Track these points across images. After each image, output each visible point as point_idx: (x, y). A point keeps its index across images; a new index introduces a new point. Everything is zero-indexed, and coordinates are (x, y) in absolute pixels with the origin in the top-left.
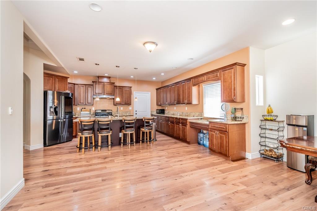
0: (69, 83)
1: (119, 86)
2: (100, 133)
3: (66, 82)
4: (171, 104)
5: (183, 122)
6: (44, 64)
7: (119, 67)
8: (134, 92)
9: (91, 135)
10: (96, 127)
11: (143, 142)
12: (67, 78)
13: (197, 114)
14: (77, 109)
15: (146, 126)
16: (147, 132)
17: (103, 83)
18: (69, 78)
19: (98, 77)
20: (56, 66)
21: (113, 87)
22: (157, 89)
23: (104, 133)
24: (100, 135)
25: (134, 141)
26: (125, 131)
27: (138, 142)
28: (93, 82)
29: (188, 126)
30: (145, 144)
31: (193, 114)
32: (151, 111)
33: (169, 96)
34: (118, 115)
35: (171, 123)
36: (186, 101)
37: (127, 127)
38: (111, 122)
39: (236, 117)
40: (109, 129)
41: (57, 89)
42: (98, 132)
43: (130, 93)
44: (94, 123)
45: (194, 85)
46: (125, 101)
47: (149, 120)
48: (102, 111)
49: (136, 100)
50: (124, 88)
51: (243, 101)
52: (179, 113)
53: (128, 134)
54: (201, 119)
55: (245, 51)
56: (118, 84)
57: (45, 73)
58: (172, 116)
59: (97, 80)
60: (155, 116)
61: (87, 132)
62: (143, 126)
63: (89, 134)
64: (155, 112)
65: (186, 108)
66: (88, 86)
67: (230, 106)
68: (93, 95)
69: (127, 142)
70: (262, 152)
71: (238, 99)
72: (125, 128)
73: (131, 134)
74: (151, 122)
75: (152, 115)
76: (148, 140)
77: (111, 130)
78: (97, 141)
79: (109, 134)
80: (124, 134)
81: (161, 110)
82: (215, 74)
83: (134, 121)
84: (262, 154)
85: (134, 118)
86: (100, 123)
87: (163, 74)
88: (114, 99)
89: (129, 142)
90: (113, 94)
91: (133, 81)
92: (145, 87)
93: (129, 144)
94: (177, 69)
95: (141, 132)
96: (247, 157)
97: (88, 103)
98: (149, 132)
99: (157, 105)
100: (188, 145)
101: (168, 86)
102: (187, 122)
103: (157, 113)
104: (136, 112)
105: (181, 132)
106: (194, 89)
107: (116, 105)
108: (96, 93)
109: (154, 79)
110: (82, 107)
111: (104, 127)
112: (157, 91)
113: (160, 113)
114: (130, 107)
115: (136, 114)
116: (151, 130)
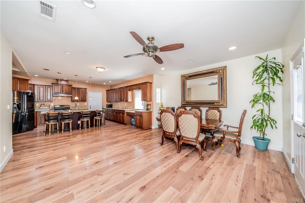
0: (29, 84)
1: (77, 88)
2: (63, 121)
3: (28, 83)
4: (116, 101)
5: (123, 112)
7: (77, 76)
8: (89, 92)
9: (56, 123)
10: (60, 117)
11: (96, 126)
12: (28, 80)
13: (132, 107)
14: (36, 105)
15: (98, 115)
16: (98, 119)
17: (62, 85)
18: (30, 80)
19: (57, 80)
20: (19, 71)
21: (71, 88)
22: (107, 91)
23: (67, 121)
24: (63, 123)
25: (89, 125)
26: (83, 119)
27: (92, 126)
28: (52, 84)
29: (125, 114)
30: (97, 127)
31: (129, 108)
32: (102, 106)
33: (115, 96)
34: (77, 109)
35: (116, 113)
36: (125, 100)
37: (84, 117)
38: (72, 113)
39: (148, 109)
40: (70, 118)
41: (18, 89)
42: (62, 121)
44: (58, 115)
45: (129, 91)
46: (81, 98)
47: (100, 111)
48: (60, 106)
49: (91, 98)
50: (80, 89)
51: (151, 100)
53: (85, 121)
54: (133, 110)
55: (151, 76)
58: (117, 109)
59: (56, 82)
60: (105, 109)
61: (53, 121)
62: (96, 116)
63: (54, 122)
64: (106, 107)
65: (126, 104)
66: (47, 87)
67: (146, 103)
68: (53, 94)
69: (84, 126)
70: (159, 125)
71: (148, 100)
72: (83, 117)
73: (87, 121)
74: (101, 113)
75: (103, 109)
76: (99, 124)
77: (72, 119)
78: (61, 127)
79: (71, 122)
80: (82, 121)
81: (110, 105)
82: (139, 86)
83: (89, 113)
84: (159, 126)
85: (89, 110)
86: (63, 114)
87: (110, 82)
88: (71, 97)
89: (86, 126)
90: (71, 93)
91: (88, 84)
92: (98, 89)
93: (86, 128)
94: (119, 80)
95: (94, 120)
96: (152, 128)
97: (47, 100)
98: (100, 119)
99: (107, 101)
100: (125, 126)
101: (114, 89)
102: (124, 112)
103: (107, 107)
104: (90, 107)
105: (121, 119)
106: (130, 93)
107: (73, 102)
108: (55, 92)
109: (105, 83)
110: (41, 103)
111: (67, 117)
113: (109, 107)
114: (86, 103)
115: (90, 108)
116: (101, 118)
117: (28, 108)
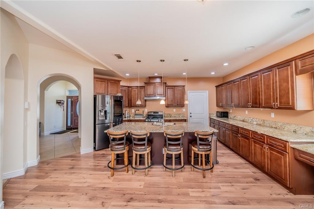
0: (121, 86)
3: (119, 86)
5: (274, 144)
6: (94, 68)
8: (188, 92)
9: (122, 152)
12: (119, 81)
14: (132, 111)
15: (201, 145)
16: (201, 155)
17: (154, 84)
18: (121, 81)
19: (150, 78)
20: (106, 70)
21: (165, 88)
26: (168, 150)
28: (145, 84)
29: (290, 156)
31: (293, 127)
32: (209, 114)
35: (242, 137)
36: (276, 104)
37: (170, 145)
41: (110, 93)
43: (183, 93)
46: (177, 102)
48: (154, 113)
50: (176, 87)
52: (256, 121)
56: (169, 84)
57: (95, 78)
59: (149, 81)
60: (214, 120)
64: (215, 115)
66: (140, 88)
68: (145, 96)
73: (176, 155)
79: (146, 153)
81: (224, 113)
87: (226, 64)
90: (164, 95)
94: (254, 50)
95: (193, 153)
98: (205, 155)
99: (218, 106)
100: (290, 196)
101: (234, 81)
102: (285, 147)
103: (218, 117)
104: (190, 115)
107: (168, 107)
108: (147, 95)
109: (213, 73)
110: (136, 109)
112: (216, 88)
113: (221, 117)
114: (184, 108)
115: (191, 117)
116: (208, 153)
117: (115, 116)
